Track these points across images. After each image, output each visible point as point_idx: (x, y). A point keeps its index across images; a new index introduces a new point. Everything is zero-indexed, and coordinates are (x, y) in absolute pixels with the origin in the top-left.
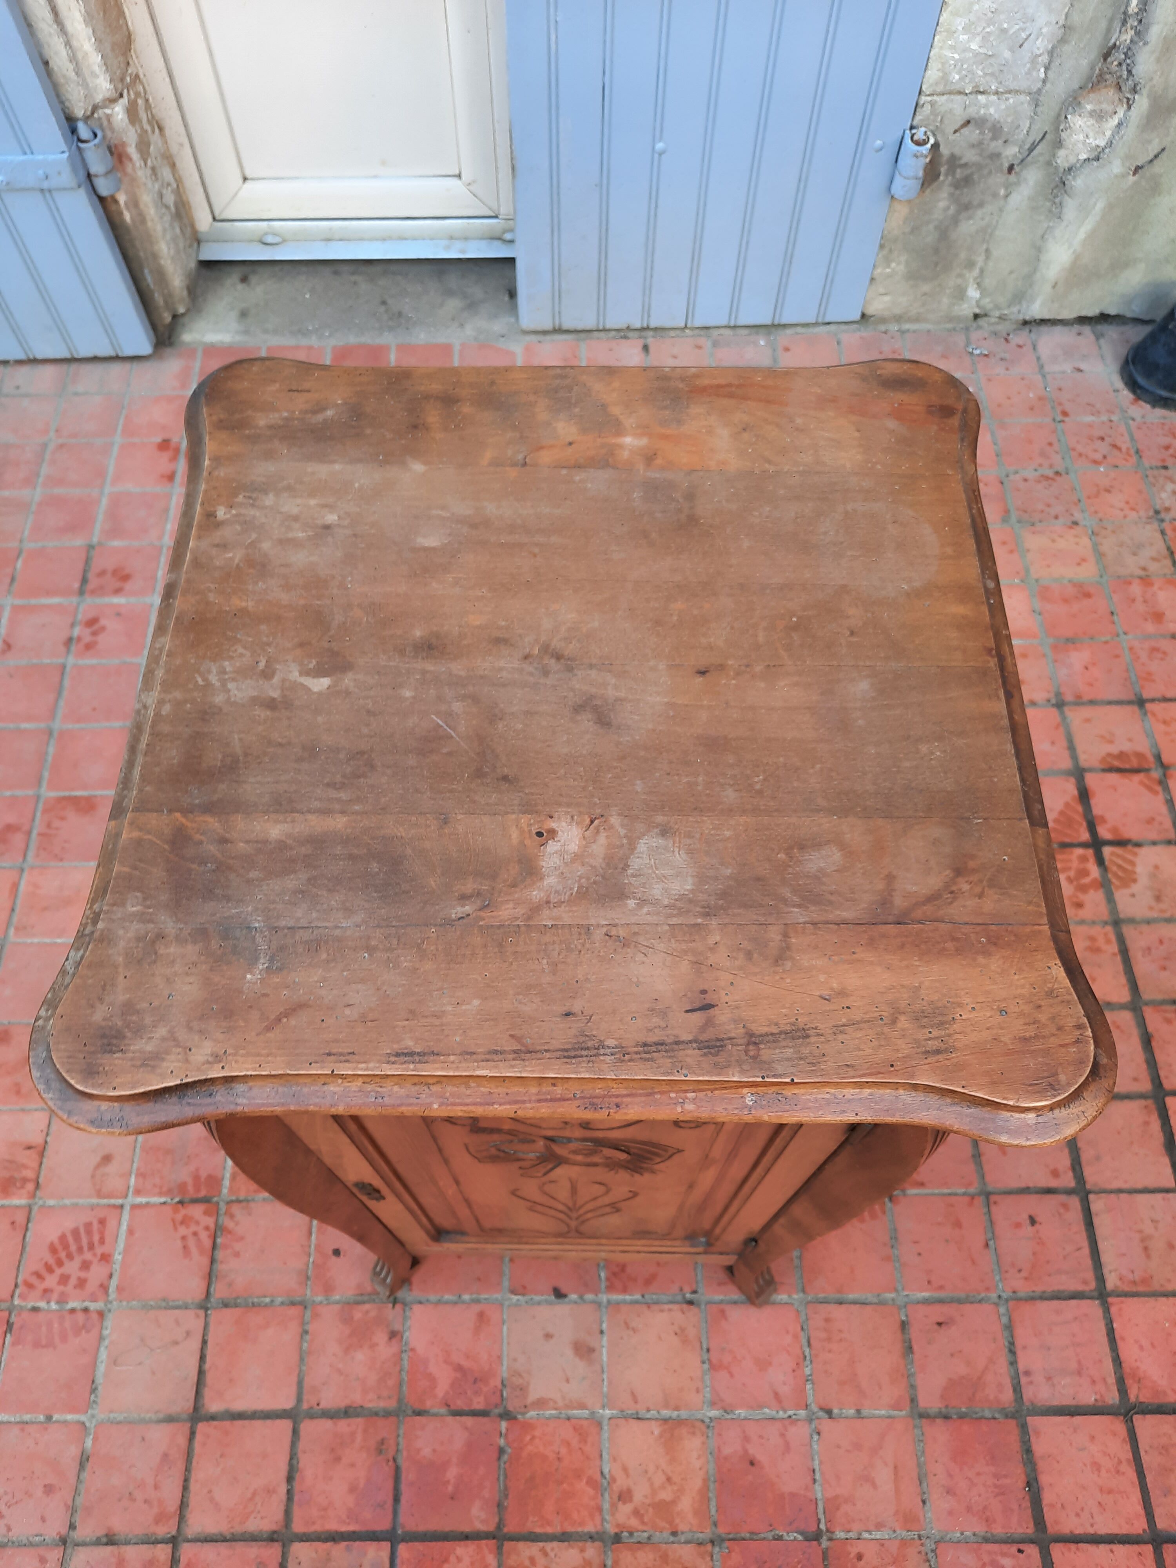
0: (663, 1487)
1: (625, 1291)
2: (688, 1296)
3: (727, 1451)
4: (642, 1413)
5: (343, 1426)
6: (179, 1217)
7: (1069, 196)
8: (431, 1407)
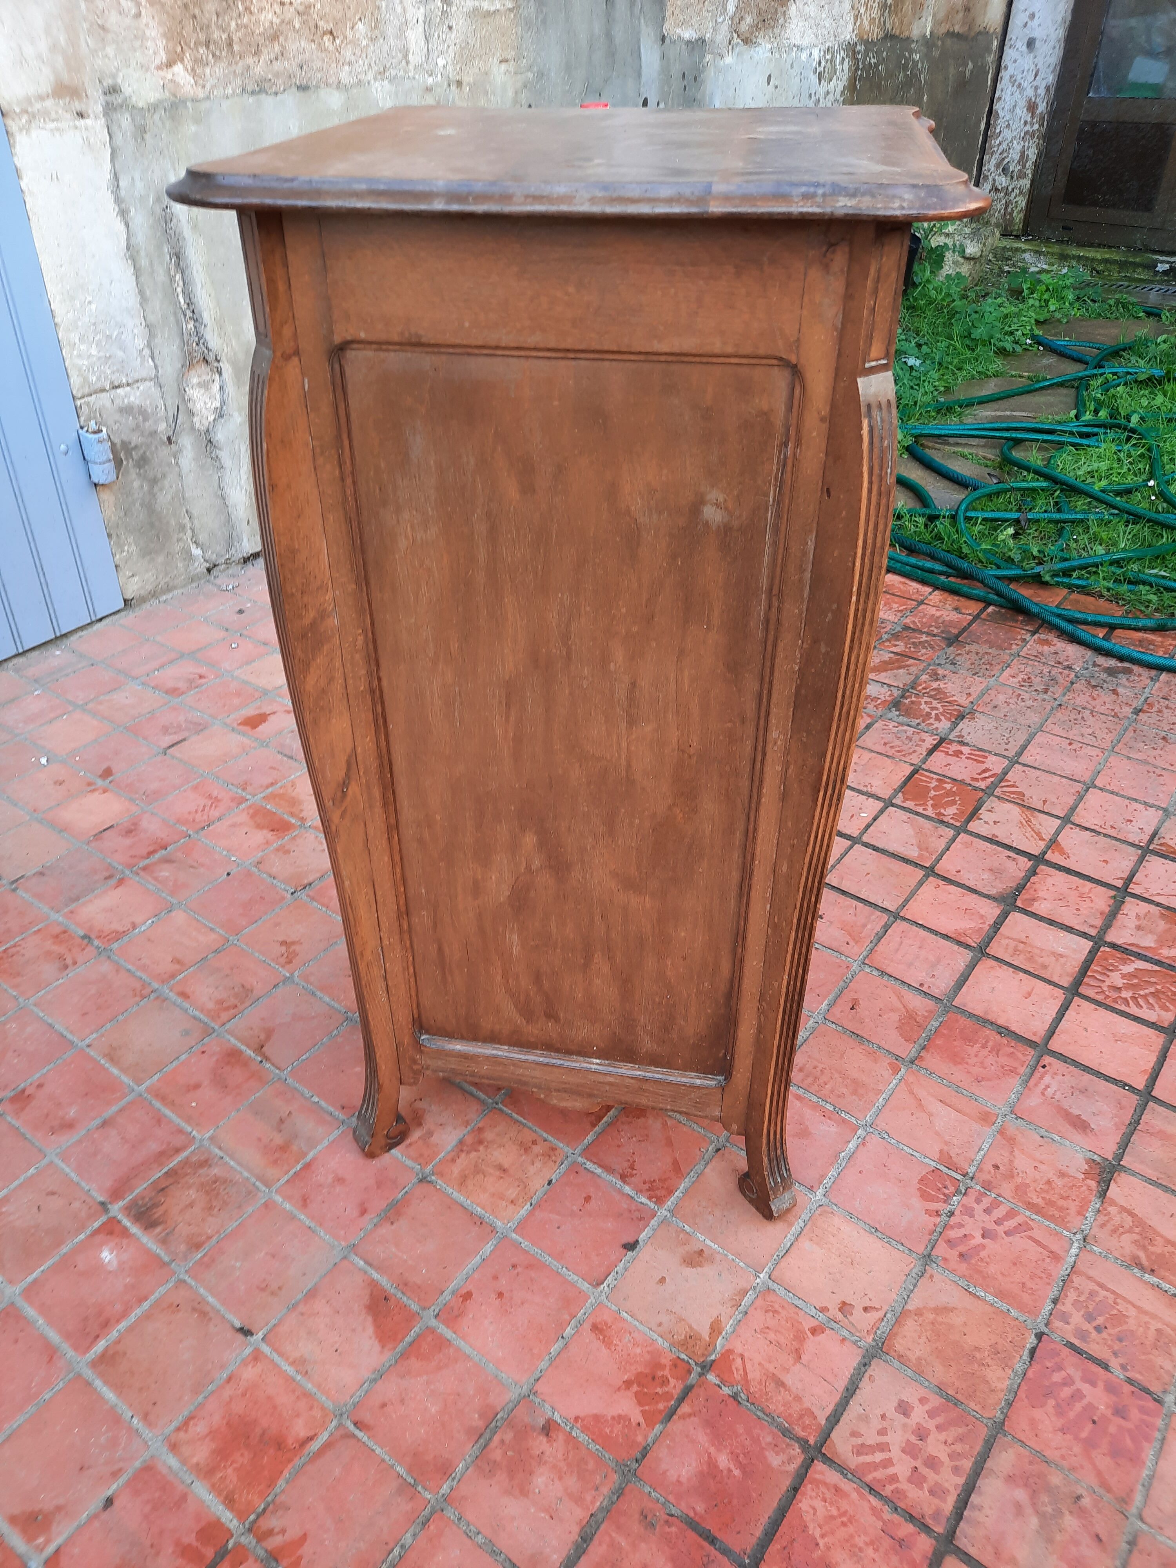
8: (646, 1438)
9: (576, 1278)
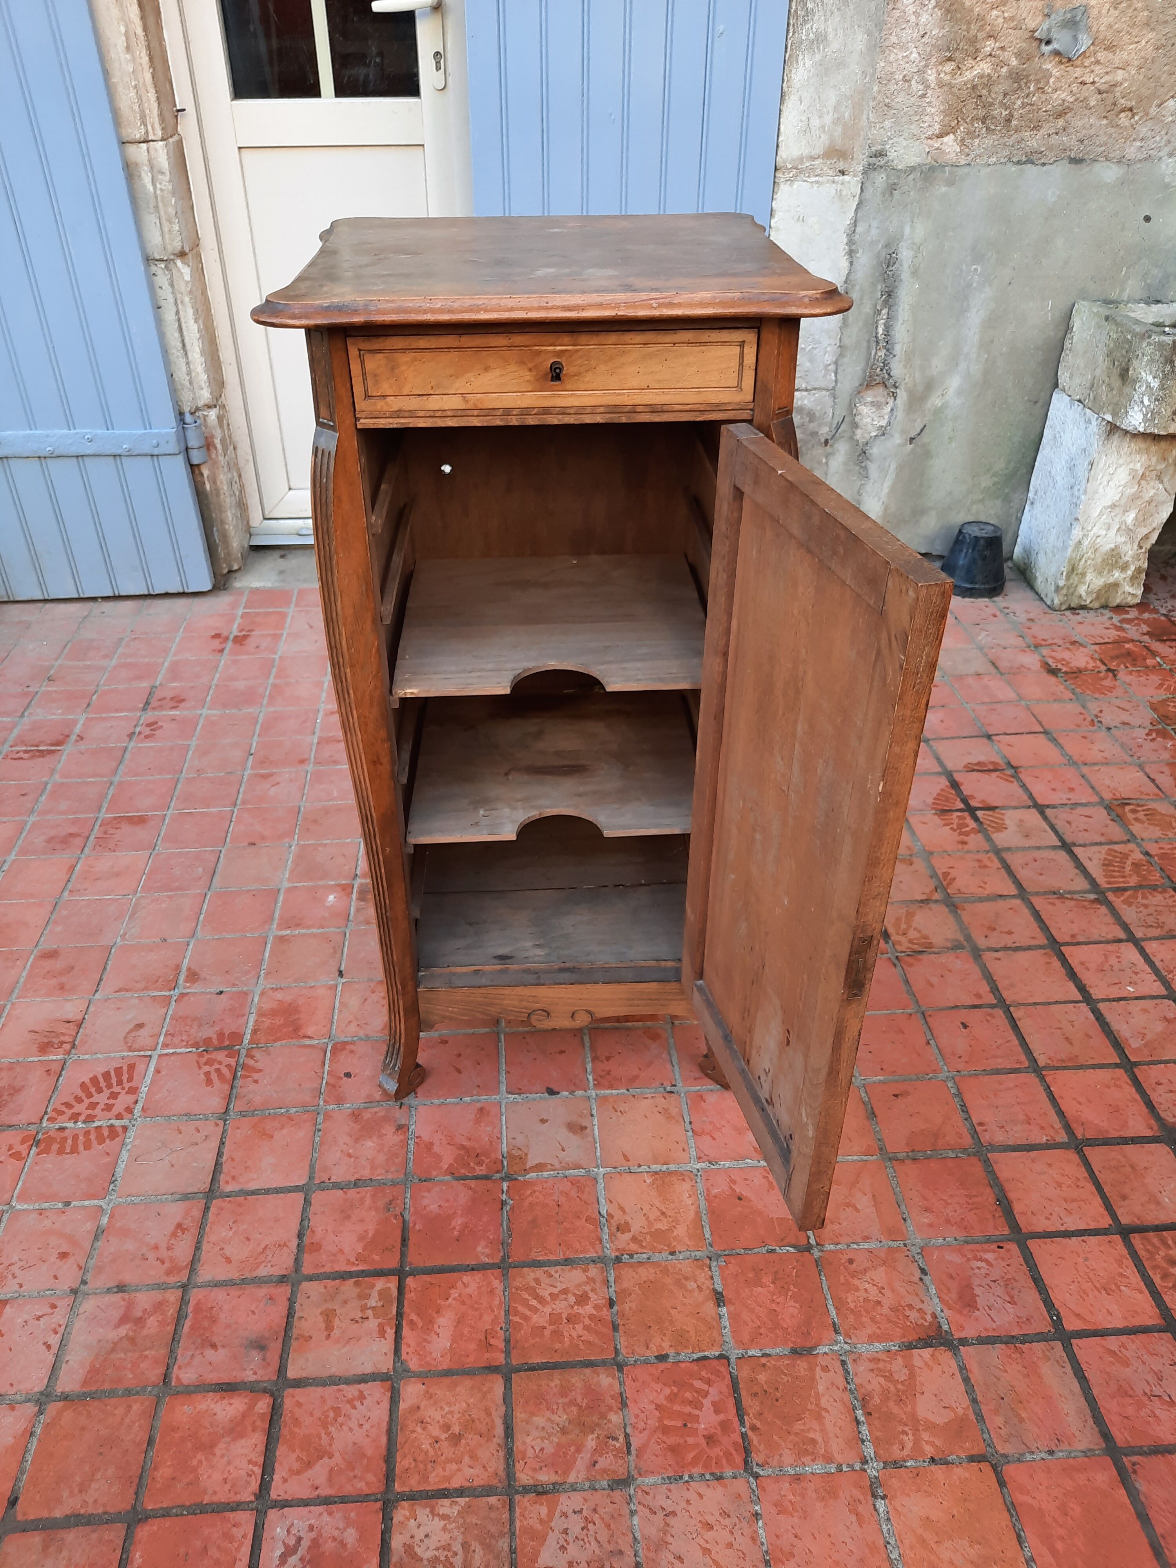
0: (658, 1220)
1: (611, 1087)
2: (669, 1088)
3: (715, 1191)
4: (635, 1169)
5: (352, 1193)
6: (203, 1060)
7: (870, 461)
8: (436, 1176)
9: (504, 1080)
